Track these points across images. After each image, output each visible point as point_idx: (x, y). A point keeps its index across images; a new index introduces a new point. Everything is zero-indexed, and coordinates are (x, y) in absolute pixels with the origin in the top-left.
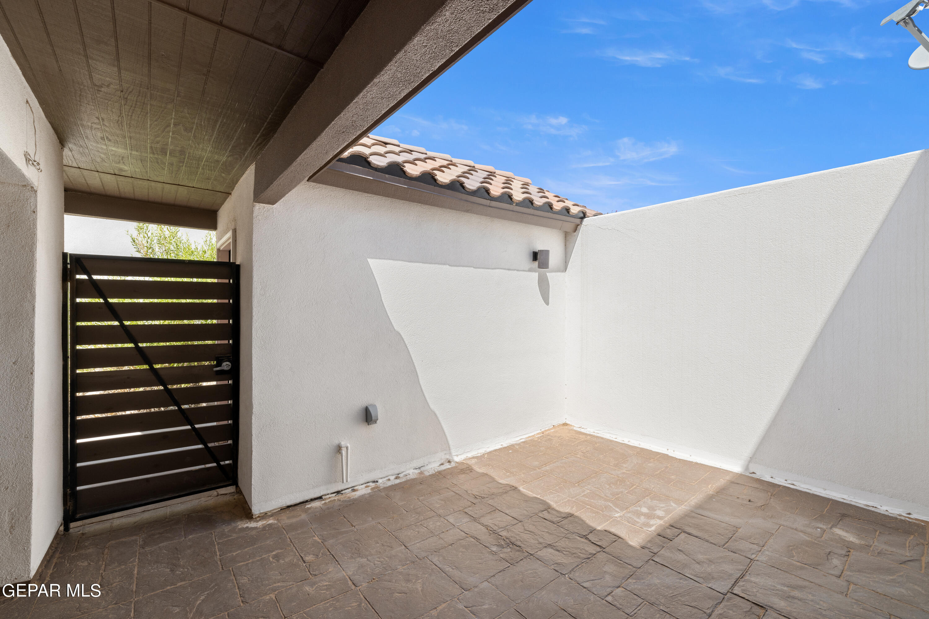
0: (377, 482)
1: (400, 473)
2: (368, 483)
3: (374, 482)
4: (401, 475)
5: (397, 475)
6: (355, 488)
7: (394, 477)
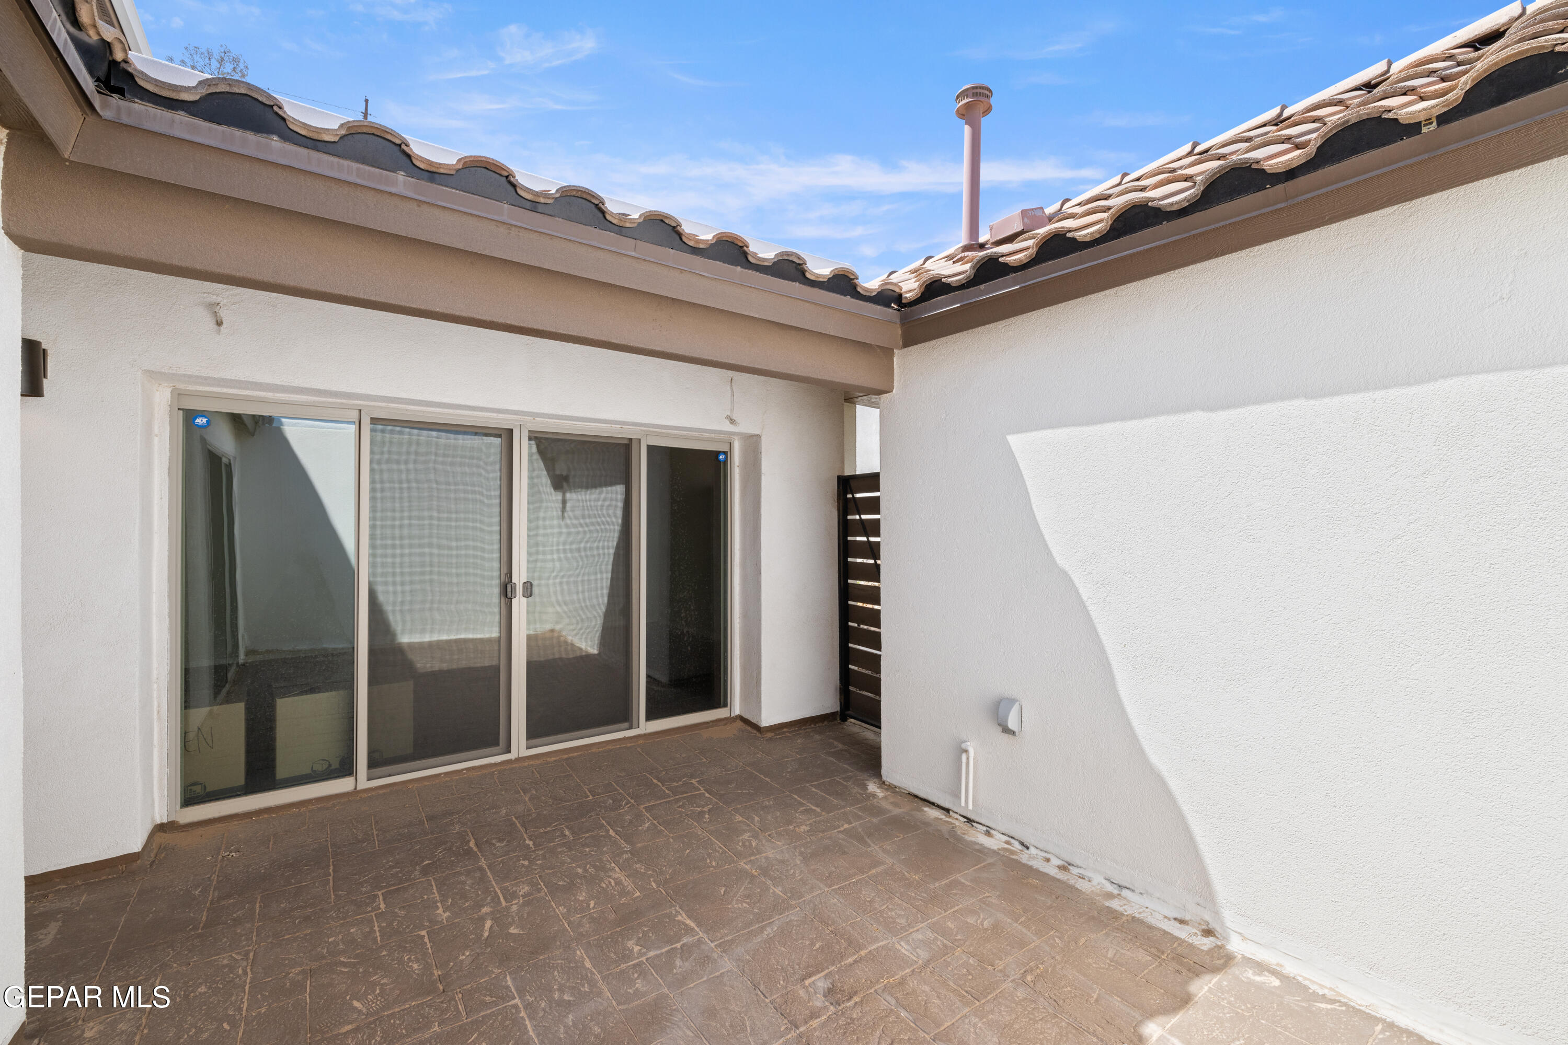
0: (1028, 848)
1: (1073, 865)
2: (1012, 837)
3: (1022, 844)
4: (1074, 871)
5: (1066, 865)
6: (992, 831)
7: (1060, 863)
